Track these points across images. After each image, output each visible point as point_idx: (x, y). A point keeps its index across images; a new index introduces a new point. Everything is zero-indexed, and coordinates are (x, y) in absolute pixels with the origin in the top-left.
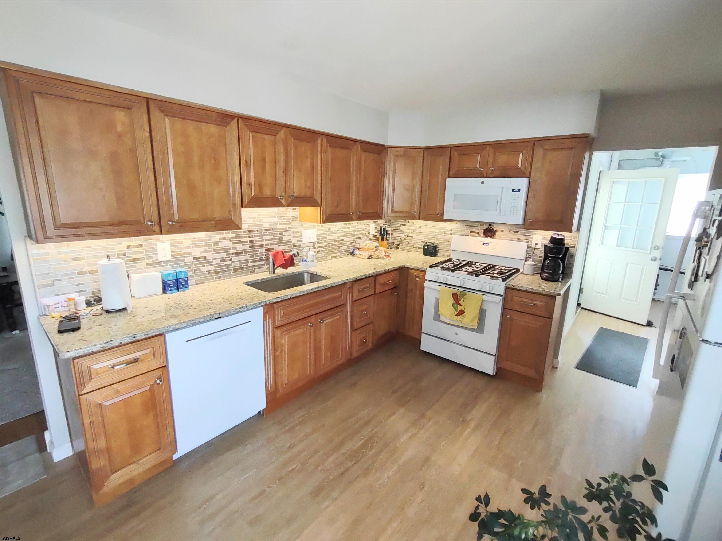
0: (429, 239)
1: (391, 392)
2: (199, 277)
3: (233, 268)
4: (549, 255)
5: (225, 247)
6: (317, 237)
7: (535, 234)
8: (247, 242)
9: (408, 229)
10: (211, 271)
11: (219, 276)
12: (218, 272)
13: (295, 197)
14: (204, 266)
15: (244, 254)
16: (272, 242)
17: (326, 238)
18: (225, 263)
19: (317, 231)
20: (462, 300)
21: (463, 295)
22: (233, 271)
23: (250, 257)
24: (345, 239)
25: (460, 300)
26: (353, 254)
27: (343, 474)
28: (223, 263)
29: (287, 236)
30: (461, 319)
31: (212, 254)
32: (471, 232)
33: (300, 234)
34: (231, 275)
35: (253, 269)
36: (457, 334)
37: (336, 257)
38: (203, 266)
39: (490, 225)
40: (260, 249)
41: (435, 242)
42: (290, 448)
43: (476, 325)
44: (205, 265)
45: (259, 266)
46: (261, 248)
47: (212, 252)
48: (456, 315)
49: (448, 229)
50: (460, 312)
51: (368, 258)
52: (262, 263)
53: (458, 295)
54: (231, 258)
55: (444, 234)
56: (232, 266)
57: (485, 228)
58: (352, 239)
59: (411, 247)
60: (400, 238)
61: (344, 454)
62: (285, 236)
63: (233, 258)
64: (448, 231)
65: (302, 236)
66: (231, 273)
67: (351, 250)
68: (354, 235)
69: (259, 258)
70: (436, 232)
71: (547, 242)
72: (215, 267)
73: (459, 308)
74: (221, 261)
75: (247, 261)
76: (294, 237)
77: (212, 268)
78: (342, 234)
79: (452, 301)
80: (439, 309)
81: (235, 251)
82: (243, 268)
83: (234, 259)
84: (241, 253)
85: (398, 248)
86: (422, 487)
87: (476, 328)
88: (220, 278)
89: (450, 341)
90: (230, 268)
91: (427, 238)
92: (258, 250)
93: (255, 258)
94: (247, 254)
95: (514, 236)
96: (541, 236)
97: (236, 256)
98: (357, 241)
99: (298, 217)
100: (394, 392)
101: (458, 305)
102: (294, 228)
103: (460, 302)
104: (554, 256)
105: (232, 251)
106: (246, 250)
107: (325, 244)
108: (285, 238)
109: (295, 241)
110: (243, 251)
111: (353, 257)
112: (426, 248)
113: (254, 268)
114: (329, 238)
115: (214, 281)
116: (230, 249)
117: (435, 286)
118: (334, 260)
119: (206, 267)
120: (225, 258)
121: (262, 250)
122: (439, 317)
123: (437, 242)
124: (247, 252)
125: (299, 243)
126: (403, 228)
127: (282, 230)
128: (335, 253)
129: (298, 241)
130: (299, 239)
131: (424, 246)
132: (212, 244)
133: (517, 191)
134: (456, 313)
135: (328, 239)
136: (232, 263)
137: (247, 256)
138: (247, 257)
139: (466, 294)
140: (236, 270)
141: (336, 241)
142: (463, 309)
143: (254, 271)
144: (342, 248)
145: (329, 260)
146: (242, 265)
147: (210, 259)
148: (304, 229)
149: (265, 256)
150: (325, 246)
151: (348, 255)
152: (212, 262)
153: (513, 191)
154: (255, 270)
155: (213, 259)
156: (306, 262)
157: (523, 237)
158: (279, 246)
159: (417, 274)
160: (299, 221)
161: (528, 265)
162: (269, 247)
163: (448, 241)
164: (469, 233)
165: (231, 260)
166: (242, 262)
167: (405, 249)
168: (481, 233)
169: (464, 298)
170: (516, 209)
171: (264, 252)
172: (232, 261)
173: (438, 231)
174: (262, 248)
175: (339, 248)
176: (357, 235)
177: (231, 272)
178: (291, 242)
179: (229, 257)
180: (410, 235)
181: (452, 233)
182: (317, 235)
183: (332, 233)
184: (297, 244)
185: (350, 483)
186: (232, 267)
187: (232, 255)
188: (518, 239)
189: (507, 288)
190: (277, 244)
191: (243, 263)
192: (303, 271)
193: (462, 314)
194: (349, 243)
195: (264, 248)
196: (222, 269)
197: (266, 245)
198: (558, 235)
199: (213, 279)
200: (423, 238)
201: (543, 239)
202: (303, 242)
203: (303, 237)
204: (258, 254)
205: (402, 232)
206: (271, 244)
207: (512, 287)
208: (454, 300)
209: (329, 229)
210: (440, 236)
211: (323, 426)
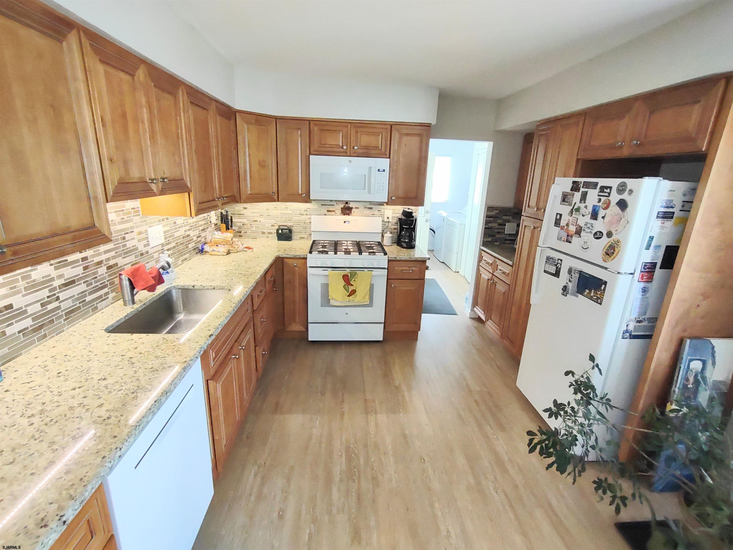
0: (281, 222)
1: (320, 394)
2: (7, 348)
3: (63, 313)
4: (404, 226)
5: (43, 277)
6: (164, 236)
7: (386, 209)
8: (76, 261)
9: (253, 213)
10: (27, 328)
11: (43, 333)
12: (41, 327)
13: (170, 181)
14: (12, 324)
15: (77, 284)
16: (113, 254)
17: (174, 235)
18: (50, 307)
19: (164, 226)
20: (353, 279)
21: (354, 275)
22: (65, 318)
23: (88, 286)
24: (192, 233)
25: (351, 281)
26: (202, 251)
27: (359, 499)
28: (47, 308)
29: (130, 241)
30: (353, 299)
31: (24, 296)
32: (328, 211)
33: (146, 235)
34: (64, 325)
35: (94, 305)
36: (347, 314)
37: (186, 259)
38: (8, 326)
39: (347, 203)
40: (99, 270)
41: (289, 224)
42: (281, 517)
43: (368, 300)
44: (14, 321)
45: (102, 297)
46: (99, 267)
47: (22, 292)
48: (348, 296)
49: (303, 209)
50: (352, 293)
51: (227, 254)
52: (106, 290)
53: (348, 276)
54: (57, 295)
55: (299, 215)
56: (62, 309)
57: (342, 206)
58: (197, 232)
59: (259, 233)
60: (242, 223)
61: (341, 481)
62: (129, 240)
63: (60, 295)
64: (303, 211)
65: (147, 238)
66: (63, 322)
67: (200, 246)
68: (198, 226)
69: (101, 284)
70: (288, 214)
71: (400, 215)
72: (34, 320)
73: (351, 288)
74: (42, 305)
75: (83, 294)
76: (139, 241)
77: (28, 323)
78: (188, 228)
79: (343, 283)
80: (330, 293)
81: (62, 281)
82: (79, 308)
83: (62, 296)
84: (73, 282)
85: (241, 236)
86: (423, 460)
87: (368, 303)
88: (46, 337)
89: (340, 323)
90: (58, 313)
91: (279, 222)
92: (97, 272)
93: (94, 285)
94: (82, 282)
95: (368, 212)
96: (391, 211)
97: (66, 290)
98: (203, 235)
99: (140, 209)
100: (323, 394)
101: (349, 286)
102: (137, 227)
103: (351, 283)
104: (408, 227)
105: (57, 283)
106: (79, 275)
107: (173, 244)
108: (129, 244)
109: (141, 248)
110: (75, 278)
111: (203, 256)
112: (280, 232)
113: (95, 303)
114: (176, 234)
115: (36, 346)
116: (52, 279)
117: (320, 271)
118: (185, 263)
119: (15, 325)
120: (48, 297)
121: (102, 270)
122: (329, 302)
123: (292, 224)
124: (81, 278)
125: (147, 249)
126: (244, 212)
127: (123, 233)
128: (185, 254)
129: (145, 246)
130: (145, 242)
131: (278, 230)
132: (19, 277)
133: (382, 171)
134: (348, 294)
135: (175, 236)
136: (61, 304)
137: (83, 284)
138: (83, 287)
139: (356, 274)
140: (70, 313)
141: (184, 238)
142: (355, 289)
143: (96, 308)
144: (190, 246)
145: (181, 265)
146: (78, 302)
147: (21, 308)
148: (150, 227)
149: (108, 279)
150: (174, 247)
151: (197, 253)
152: (25, 312)
153: (379, 170)
154: (98, 305)
155: (26, 306)
156: (168, 275)
157: (376, 212)
158: (124, 258)
159: (295, 263)
160: (141, 216)
161: (387, 237)
162: (111, 263)
163: (304, 223)
164: (326, 212)
165: (58, 299)
166: (77, 297)
167: (251, 236)
168: (339, 211)
169: (355, 277)
170: (382, 188)
171: (106, 273)
172: (61, 300)
173: (291, 212)
174: (102, 266)
175: (187, 247)
176: (201, 225)
177: (62, 320)
178: (137, 249)
179: (54, 295)
180: (256, 219)
181: (308, 213)
182: (165, 232)
183: (179, 227)
184: (144, 250)
185: (374, 501)
186: (62, 311)
187: (58, 291)
188: (373, 214)
189: (389, 261)
190: (120, 255)
191: (78, 299)
192: (169, 288)
193: (354, 294)
194: (195, 238)
195: (105, 265)
196: (45, 320)
197: (108, 259)
198: (409, 209)
199: (33, 342)
200: (273, 222)
201: (392, 213)
202: (151, 245)
203: (150, 240)
204: (98, 278)
205: (244, 216)
206: (114, 257)
207: (394, 259)
208: (345, 282)
209: (175, 223)
210: (294, 217)
211: (292, 468)
